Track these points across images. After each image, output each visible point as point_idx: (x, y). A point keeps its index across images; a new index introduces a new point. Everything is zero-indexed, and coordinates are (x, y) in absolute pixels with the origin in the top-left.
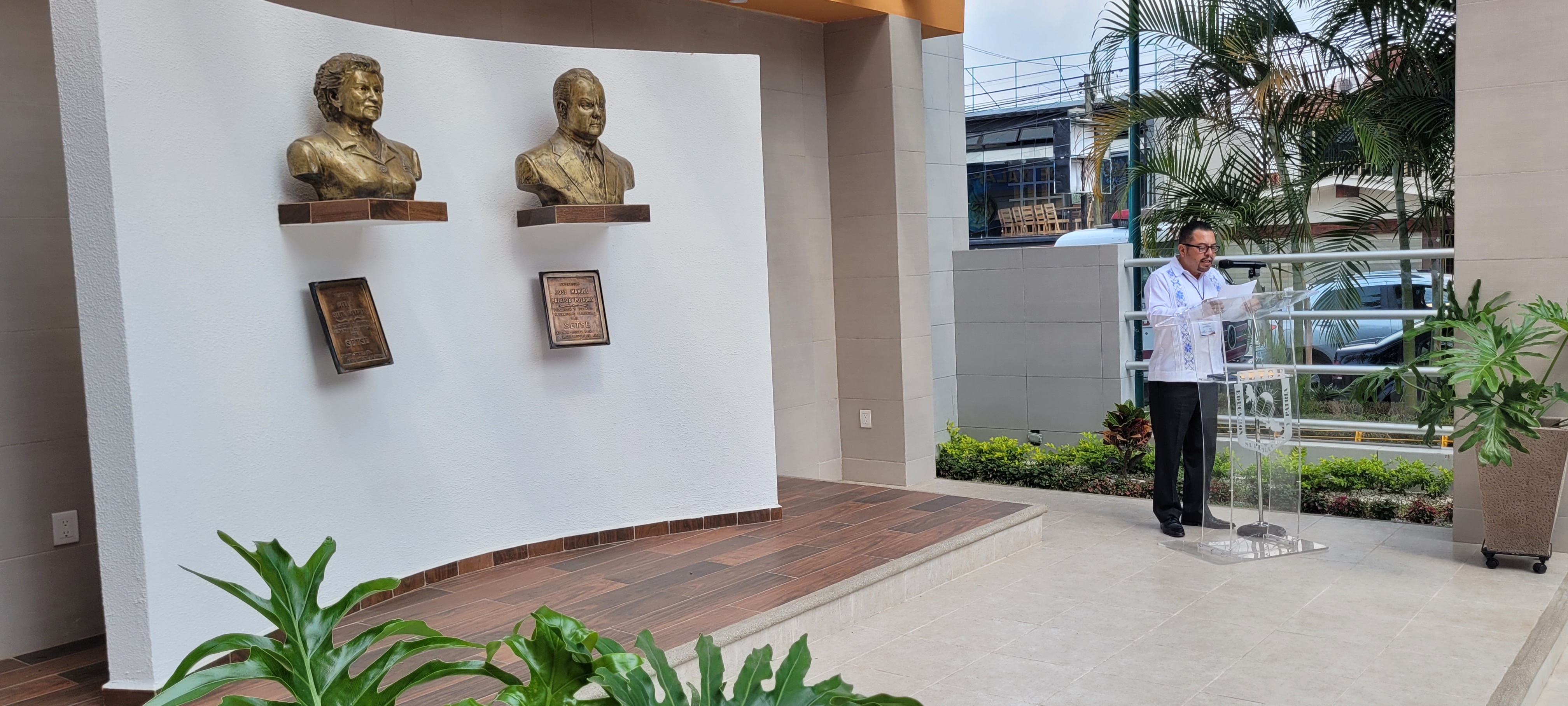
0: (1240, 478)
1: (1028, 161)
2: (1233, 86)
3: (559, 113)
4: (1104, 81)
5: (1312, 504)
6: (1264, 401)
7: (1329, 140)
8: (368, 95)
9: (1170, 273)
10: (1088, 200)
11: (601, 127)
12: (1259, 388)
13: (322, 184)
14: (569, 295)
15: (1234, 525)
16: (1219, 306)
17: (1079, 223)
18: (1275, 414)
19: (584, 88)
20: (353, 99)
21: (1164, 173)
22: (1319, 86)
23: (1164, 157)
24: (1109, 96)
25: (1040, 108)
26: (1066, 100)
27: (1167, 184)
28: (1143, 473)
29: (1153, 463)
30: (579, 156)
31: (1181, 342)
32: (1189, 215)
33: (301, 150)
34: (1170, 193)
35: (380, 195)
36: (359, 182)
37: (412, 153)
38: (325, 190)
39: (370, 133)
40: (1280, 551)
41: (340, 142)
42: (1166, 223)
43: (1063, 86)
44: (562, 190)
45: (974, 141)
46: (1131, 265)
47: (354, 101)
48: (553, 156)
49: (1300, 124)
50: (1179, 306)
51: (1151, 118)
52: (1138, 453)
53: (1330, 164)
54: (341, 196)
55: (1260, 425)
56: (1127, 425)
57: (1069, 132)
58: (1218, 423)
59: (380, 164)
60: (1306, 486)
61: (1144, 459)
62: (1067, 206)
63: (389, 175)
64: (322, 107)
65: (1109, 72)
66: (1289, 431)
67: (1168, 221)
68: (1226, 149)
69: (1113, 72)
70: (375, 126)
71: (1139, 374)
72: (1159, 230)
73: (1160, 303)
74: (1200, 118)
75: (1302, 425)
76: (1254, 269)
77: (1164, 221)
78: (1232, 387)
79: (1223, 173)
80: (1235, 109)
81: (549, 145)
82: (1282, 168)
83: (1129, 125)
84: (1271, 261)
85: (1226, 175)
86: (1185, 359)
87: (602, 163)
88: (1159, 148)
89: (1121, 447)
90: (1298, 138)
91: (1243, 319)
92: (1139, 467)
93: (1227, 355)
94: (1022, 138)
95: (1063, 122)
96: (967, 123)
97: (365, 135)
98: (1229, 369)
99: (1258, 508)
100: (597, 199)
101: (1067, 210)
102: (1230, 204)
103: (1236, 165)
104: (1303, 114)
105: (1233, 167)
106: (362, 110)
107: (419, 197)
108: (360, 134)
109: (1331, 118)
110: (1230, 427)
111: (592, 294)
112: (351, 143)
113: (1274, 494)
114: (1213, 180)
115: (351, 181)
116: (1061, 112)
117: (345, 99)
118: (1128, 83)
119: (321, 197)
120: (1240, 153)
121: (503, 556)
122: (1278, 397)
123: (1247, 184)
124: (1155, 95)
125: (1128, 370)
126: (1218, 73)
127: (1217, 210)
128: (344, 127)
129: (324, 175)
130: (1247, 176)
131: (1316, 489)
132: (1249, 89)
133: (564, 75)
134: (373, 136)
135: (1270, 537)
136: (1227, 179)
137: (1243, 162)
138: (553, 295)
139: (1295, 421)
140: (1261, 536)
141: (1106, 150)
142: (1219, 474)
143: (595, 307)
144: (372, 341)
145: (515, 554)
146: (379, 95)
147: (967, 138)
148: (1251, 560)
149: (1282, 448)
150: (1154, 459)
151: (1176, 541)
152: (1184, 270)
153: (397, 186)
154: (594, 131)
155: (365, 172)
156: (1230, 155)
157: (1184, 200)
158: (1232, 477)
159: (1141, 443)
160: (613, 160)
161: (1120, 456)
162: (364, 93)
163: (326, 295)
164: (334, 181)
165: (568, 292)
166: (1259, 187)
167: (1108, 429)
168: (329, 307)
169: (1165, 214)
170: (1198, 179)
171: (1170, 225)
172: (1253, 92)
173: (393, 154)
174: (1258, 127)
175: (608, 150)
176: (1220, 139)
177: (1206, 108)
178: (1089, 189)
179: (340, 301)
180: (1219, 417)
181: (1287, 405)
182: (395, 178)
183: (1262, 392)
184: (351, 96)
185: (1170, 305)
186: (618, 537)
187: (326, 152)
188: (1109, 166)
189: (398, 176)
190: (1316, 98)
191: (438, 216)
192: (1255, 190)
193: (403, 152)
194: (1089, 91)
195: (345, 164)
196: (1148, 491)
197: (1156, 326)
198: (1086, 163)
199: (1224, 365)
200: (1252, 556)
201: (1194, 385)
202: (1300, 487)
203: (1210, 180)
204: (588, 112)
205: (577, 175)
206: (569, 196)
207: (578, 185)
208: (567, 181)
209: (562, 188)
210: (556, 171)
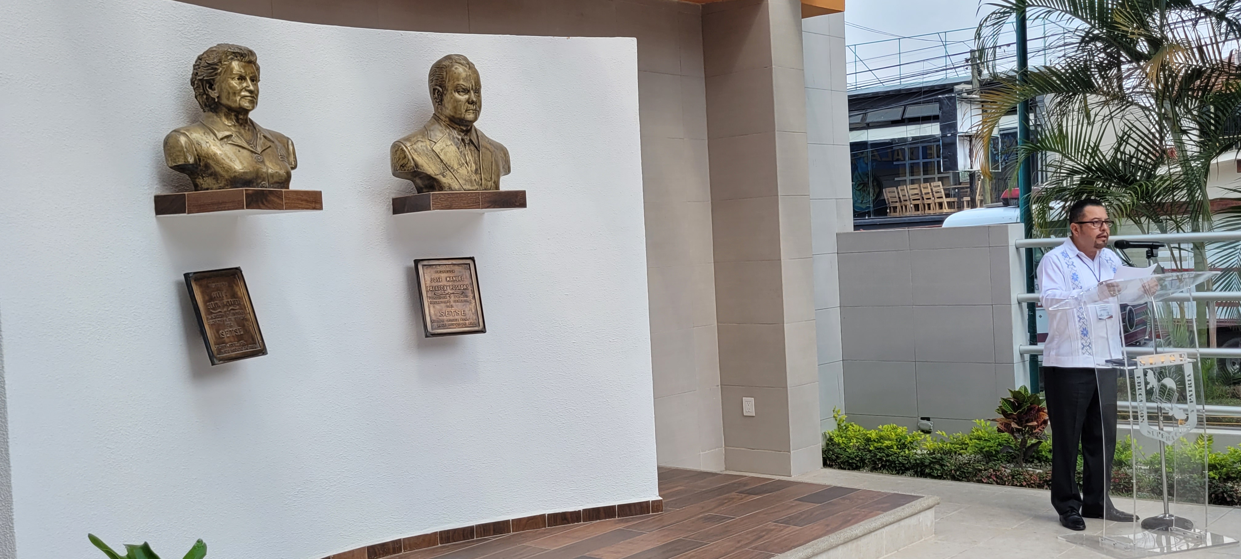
0: (1143, 467)
1: (914, 138)
2: (1124, 60)
3: (434, 99)
4: (990, 57)
5: (1220, 495)
6: (1166, 387)
7: (1227, 115)
8: (245, 85)
9: (1065, 254)
10: (976, 178)
11: (477, 112)
12: (1161, 373)
13: (198, 175)
14: (444, 283)
15: (1138, 518)
16: (1116, 289)
17: (968, 201)
18: (1178, 400)
19: (459, 74)
20: (229, 89)
21: (1055, 150)
22: (1216, 60)
23: (1054, 134)
24: (994, 75)
25: (924, 85)
26: (951, 76)
27: (1058, 161)
28: (1040, 462)
29: (1050, 451)
30: (454, 142)
31: (1077, 326)
32: (1083, 194)
33: (178, 141)
34: (1062, 171)
35: (255, 184)
36: (235, 172)
37: (288, 142)
38: (201, 181)
39: (247, 123)
40: (1188, 545)
41: (216, 132)
42: (1058, 201)
43: (949, 63)
44: (437, 177)
45: (858, 119)
46: (1022, 246)
47: (231, 91)
48: (428, 142)
49: (1196, 98)
50: (1074, 289)
51: (1040, 94)
52: (1034, 441)
53: (1229, 139)
54: (216, 186)
55: (1163, 411)
56: (1022, 412)
57: (955, 109)
58: (1118, 409)
59: (256, 153)
60: (1213, 475)
61: (1040, 448)
62: (956, 185)
63: (265, 165)
64: (198, 97)
65: (995, 47)
66: (1193, 418)
67: (1060, 199)
68: (1119, 125)
69: (1000, 47)
70: (251, 115)
71: (1034, 359)
72: (1052, 208)
73: (1053, 285)
74: (1092, 93)
75: (1206, 411)
76: (1152, 249)
77: (1056, 199)
78: (1131, 373)
79: (1117, 150)
80: (1128, 84)
81: (425, 132)
82: (1179, 144)
83: (1018, 102)
84: (1169, 242)
85: (1121, 152)
86: (1082, 344)
87: (477, 148)
88: (1049, 125)
89: (1016, 435)
90: (1195, 113)
91: (1142, 302)
92: (1036, 456)
93: (1126, 337)
94: (907, 116)
95: (950, 99)
96: (849, 100)
97: (241, 125)
98: (1128, 353)
99: (1163, 499)
100: (472, 186)
101: (955, 188)
102: (1125, 181)
103: (1130, 141)
104: (1199, 88)
105: (1127, 143)
106: (238, 100)
107: (294, 186)
108: (236, 124)
109: (1228, 92)
110: (1131, 414)
111: (467, 282)
112: (227, 133)
113: (1180, 485)
114: (1107, 157)
115: (227, 171)
116: (947, 88)
117: (221, 89)
118: (1015, 58)
119: (197, 187)
120: (1134, 129)
121: (377, 550)
122: (1181, 382)
123: (1143, 161)
124: (1043, 69)
125: (1022, 355)
126: (1108, 47)
127: (1111, 188)
128: (220, 118)
129: (200, 165)
130: (1143, 153)
131: (1224, 479)
132: (1142, 64)
133: (439, 62)
134: (249, 125)
135: (1177, 530)
136: (1121, 156)
137: (1137, 138)
138: (428, 283)
139: (1200, 407)
140: (1167, 530)
141: (994, 127)
142: (1120, 463)
143: (471, 295)
144: (247, 331)
145: (389, 549)
146: (256, 85)
147: (850, 116)
148: (1157, 554)
149: (1187, 435)
150: (1051, 447)
151: (1077, 535)
152: (1078, 252)
153: (272, 175)
154: (470, 116)
155: (241, 162)
156: (1123, 131)
157: (1077, 178)
158: (1134, 466)
159: (1037, 430)
160: (489, 146)
161: (1015, 445)
162: (240, 83)
163: (200, 286)
164: (209, 172)
165: (444, 279)
166: (1156, 164)
167: (1002, 416)
168: (203, 297)
169: (1057, 192)
170: (1091, 156)
171: (1062, 204)
172: (1146, 67)
173: (269, 144)
174: (1153, 101)
175: (483, 135)
176: (1113, 115)
177: (1097, 83)
178: (977, 167)
179: (215, 291)
180: (1119, 403)
181: (1191, 391)
182: (271, 168)
183: (1164, 378)
184: (227, 86)
185: (1064, 289)
186: (494, 531)
187: (202, 142)
188: (998, 143)
189: (273, 166)
190: (1212, 72)
191: (313, 205)
192: (1151, 167)
193: (279, 141)
194: (976, 66)
195: (221, 155)
196: (1046, 481)
197: (1050, 309)
198: (974, 139)
199: (1122, 349)
200: (1158, 550)
201: (1091, 371)
202: (1207, 477)
203: (1104, 157)
204: (463, 97)
205: (452, 162)
206: (445, 183)
207: (454, 171)
208: (443, 168)
209: (438, 175)
210: (431, 158)
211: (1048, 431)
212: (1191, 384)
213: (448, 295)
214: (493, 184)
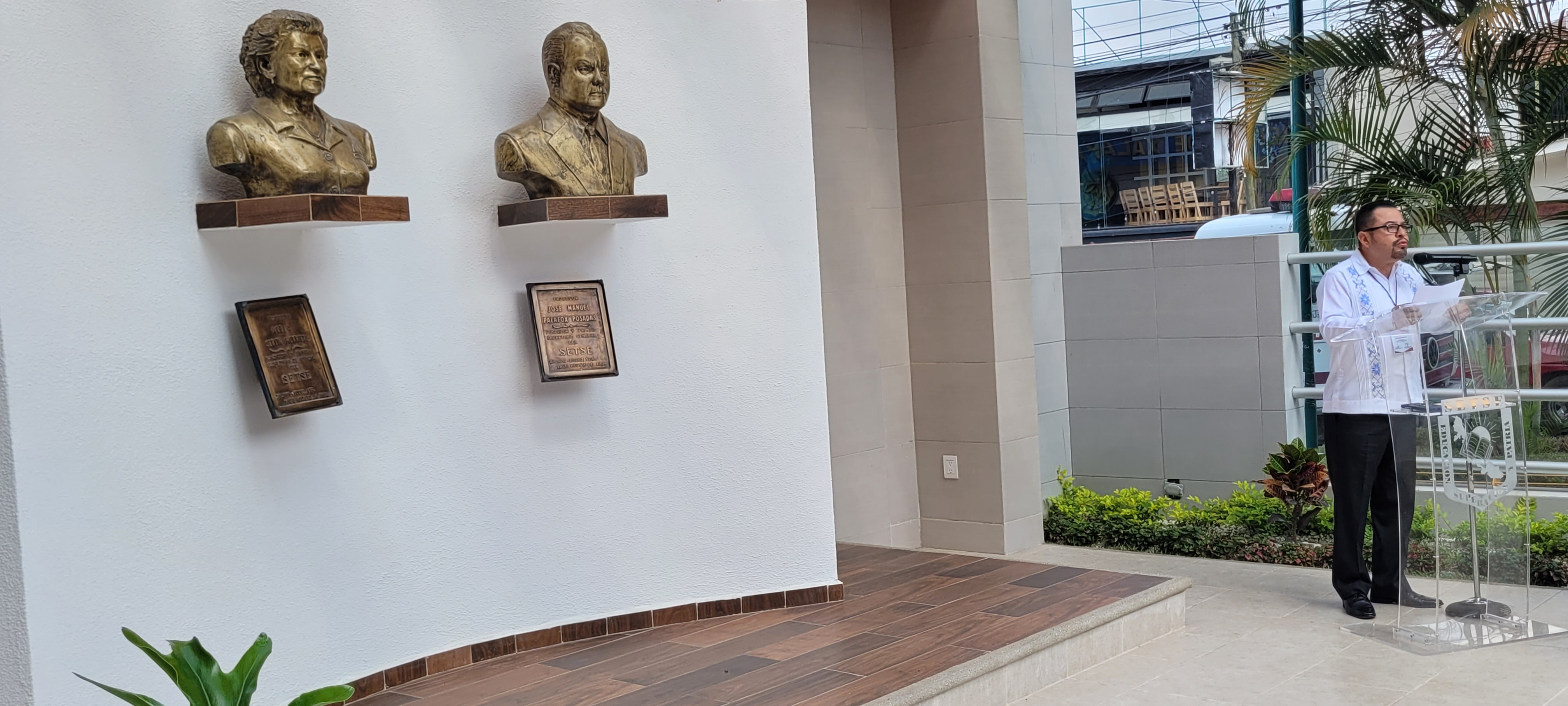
0: (1447, 540)
1: (1158, 127)
2: (1426, 25)
3: (549, 79)
4: (1257, 22)
5: (1545, 574)
6: (1478, 438)
7: (1557, 93)
8: (308, 62)
9: (1352, 271)
10: (1238, 176)
11: (604, 96)
12: (1471, 421)
13: (252, 177)
14: (565, 313)
15: (1441, 603)
16: (1415, 314)
17: (1227, 207)
18: (1492, 455)
19: (581, 47)
20: (288, 67)
21: (1338, 140)
22: (1543, 24)
23: (1338, 118)
24: (1262, 44)
25: (1172, 58)
26: (1206, 47)
27: (1342, 154)
28: (1318, 534)
29: (1331, 521)
30: (575, 134)
31: (1367, 361)
32: (1373, 195)
33: (225, 134)
34: (1347, 166)
35: (323, 189)
36: (298, 173)
37: (364, 135)
38: (255, 185)
39: (312, 111)
40: (1504, 637)
41: (273, 123)
42: (1343, 205)
43: (1203, 29)
44: (555, 179)
45: (1087, 103)
46: (1296, 261)
47: (291, 70)
48: (542, 134)
49: (1518, 72)
50: (1363, 314)
51: (1319, 68)
52: (1311, 508)
53: (1560, 124)
54: (275, 191)
55: (1474, 469)
56: (1295, 472)
57: (1211, 89)
58: (1418, 467)
59: (324, 149)
60: (1537, 549)
61: (1318, 516)
62: (1211, 185)
63: (335, 164)
64: (250, 79)
65: (1262, 9)
66: (1512, 477)
67: (1344, 202)
68: (1419, 107)
69: (1268, 9)
70: (318, 101)
71: (1310, 404)
72: (1333, 214)
73: (1336, 311)
74: (1385, 66)
75: (1529, 468)
76: (1460, 264)
77: (1339, 202)
78: (1434, 420)
79: (1417, 139)
80: (1431, 55)
81: (538, 121)
82: (1496, 131)
83: (1292, 78)
84: (1481, 255)
85: (1421, 142)
86: (1373, 384)
87: (605, 142)
88: (1331, 108)
89: (1288, 500)
90: (1515, 92)
91: (1448, 331)
92: (1313, 526)
93: (1427, 376)
94: (1149, 98)
95: (1204, 76)
96: (1077, 79)
97: (304, 113)
98: (1430, 396)
99: (1473, 579)
100: (599, 189)
101: (1211, 190)
102: (1427, 178)
103: (1434, 127)
104: (1522, 59)
105: (1430, 130)
106: (300, 81)
107: (373, 190)
108: (299, 112)
109: (1559, 64)
110: (1433, 473)
111: (594, 311)
112: (287, 124)
113: (1494, 562)
114: (1404, 148)
115: (288, 173)
116: (1201, 63)
117: (279, 68)
118: (1288, 24)
119: (249, 193)
120: (1439, 112)
121: (484, 650)
122: (1497, 433)
123: (1449, 153)
124: (1325, 37)
125: (1295, 399)
126: (1407, 9)
127: (1409, 188)
128: (278, 104)
129: (253, 165)
130: (1449, 143)
131: (1550, 553)
132: (1448, 29)
133: (556, 31)
134: (315, 114)
135: (1490, 618)
136: (1422, 146)
137: (1443, 124)
138: (545, 313)
139: (1521, 463)
140: (1478, 617)
141: (1260, 110)
142: (1419, 535)
143: (599, 328)
144: (316, 375)
145: (499, 648)
146: (322, 63)
147: (1077, 99)
148: (1464, 648)
149: (1504, 499)
150: (1332, 516)
151: (1365, 624)
152: (1370, 268)
153: (345, 178)
154: (595, 101)
155: (305, 161)
156: (1425, 115)
157: (1365, 175)
158: (1437, 539)
159: (1314, 494)
160: (619, 139)
161: (1286, 512)
162: (303, 60)
163: (257, 318)
164: (265, 173)
165: (564, 308)
166: (1465, 156)
167: (1270, 477)
168: (260, 332)
169: (1342, 193)
170: (1384, 147)
171: (1347, 208)
172: (1456, 33)
173: (340, 137)
174: (1462, 77)
175: (612, 125)
176: (1411, 94)
177: (1393, 54)
178: (1238, 163)
179: (274, 325)
180: (1419, 459)
181: (1509, 443)
182: (343, 168)
183: (1476, 426)
184: (286, 64)
185: (1350, 315)
186: (631, 624)
187: (255, 136)
188: (1265, 132)
189: (346, 165)
190: (1538, 39)
191: (398, 215)
192: (1459, 160)
193: (353, 134)
194: (1237, 34)
195: (280, 151)
196: (1325, 558)
197: (1332, 341)
198: (1234, 128)
199: (1423, 391)
200: (1465, 642)
201: (1383, 418)
202: (1529, 551)
203: (1400, 148)
204: (586, 77)
205: (573, 159)
206: (564, 186)
207: (575, 171)
208: (562, 166)
209: (555, 176)
210: (546, 154)
211: (1329, 495)
212: (1509, 434)
213: (569, 329)
214: (625, 187)
